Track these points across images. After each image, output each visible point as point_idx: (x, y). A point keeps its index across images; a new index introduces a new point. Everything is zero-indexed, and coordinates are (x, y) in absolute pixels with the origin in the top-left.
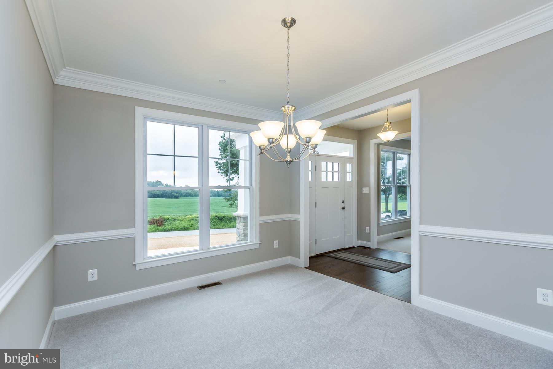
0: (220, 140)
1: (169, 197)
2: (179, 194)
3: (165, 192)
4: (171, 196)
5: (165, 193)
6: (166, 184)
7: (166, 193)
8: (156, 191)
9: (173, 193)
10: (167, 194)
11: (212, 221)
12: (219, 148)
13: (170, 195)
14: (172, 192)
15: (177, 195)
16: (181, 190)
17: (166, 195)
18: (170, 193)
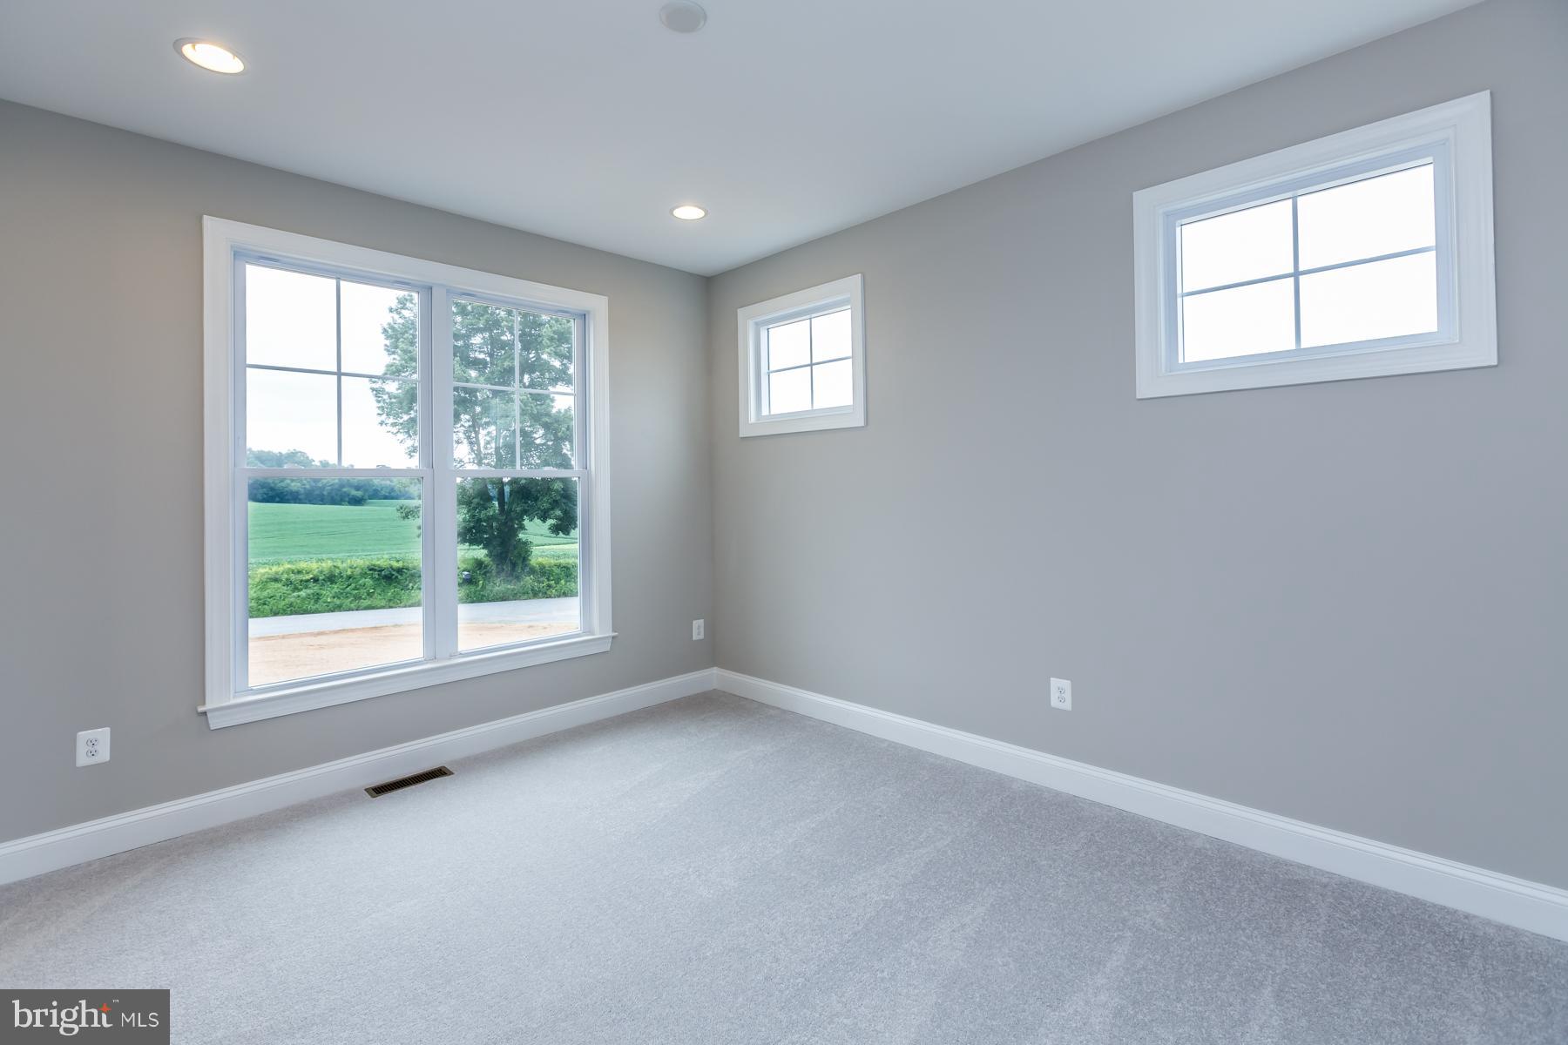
0: (387, 318)
1: (333, 502)
2: (366, 491)
3: (320, 485)
4: (339, 499)
5: (320, 488)
6: (321, 462)
7: (323, 488)
8: (289, 481)
9: (345, 490)
10: (325, 493)
11: (353, 585)
12: (386, 345)
13: (337, 495)
14: (342, 486)
15: (359, 494)
16: (371, 480)
17: (323, 495)
18: (336, 486)
